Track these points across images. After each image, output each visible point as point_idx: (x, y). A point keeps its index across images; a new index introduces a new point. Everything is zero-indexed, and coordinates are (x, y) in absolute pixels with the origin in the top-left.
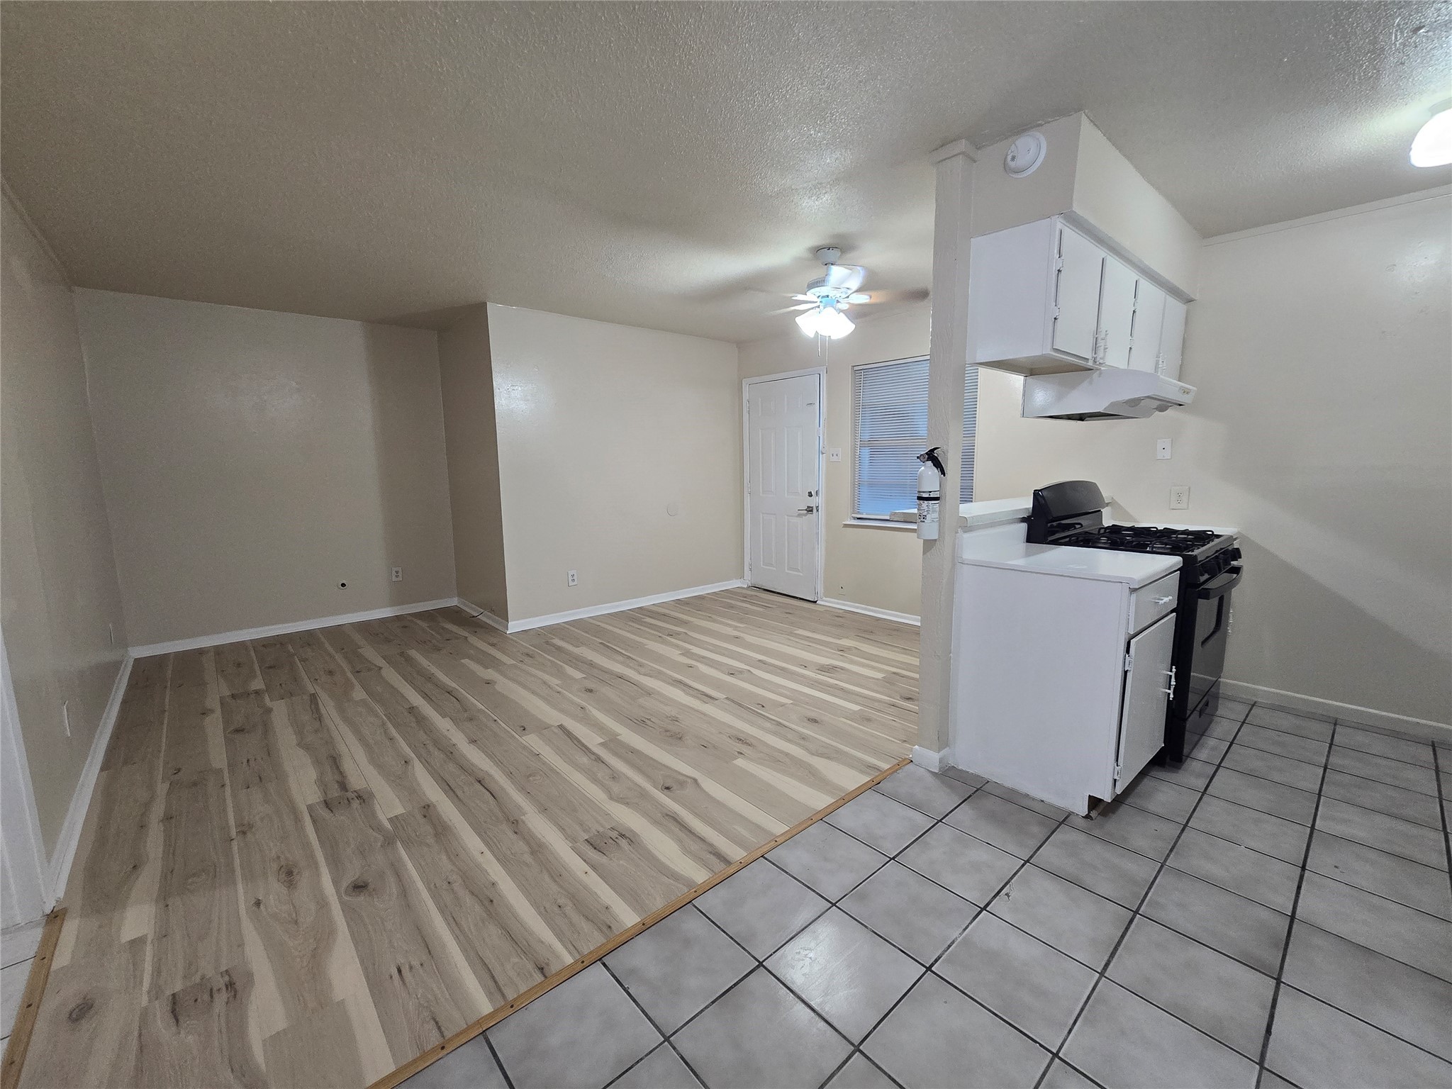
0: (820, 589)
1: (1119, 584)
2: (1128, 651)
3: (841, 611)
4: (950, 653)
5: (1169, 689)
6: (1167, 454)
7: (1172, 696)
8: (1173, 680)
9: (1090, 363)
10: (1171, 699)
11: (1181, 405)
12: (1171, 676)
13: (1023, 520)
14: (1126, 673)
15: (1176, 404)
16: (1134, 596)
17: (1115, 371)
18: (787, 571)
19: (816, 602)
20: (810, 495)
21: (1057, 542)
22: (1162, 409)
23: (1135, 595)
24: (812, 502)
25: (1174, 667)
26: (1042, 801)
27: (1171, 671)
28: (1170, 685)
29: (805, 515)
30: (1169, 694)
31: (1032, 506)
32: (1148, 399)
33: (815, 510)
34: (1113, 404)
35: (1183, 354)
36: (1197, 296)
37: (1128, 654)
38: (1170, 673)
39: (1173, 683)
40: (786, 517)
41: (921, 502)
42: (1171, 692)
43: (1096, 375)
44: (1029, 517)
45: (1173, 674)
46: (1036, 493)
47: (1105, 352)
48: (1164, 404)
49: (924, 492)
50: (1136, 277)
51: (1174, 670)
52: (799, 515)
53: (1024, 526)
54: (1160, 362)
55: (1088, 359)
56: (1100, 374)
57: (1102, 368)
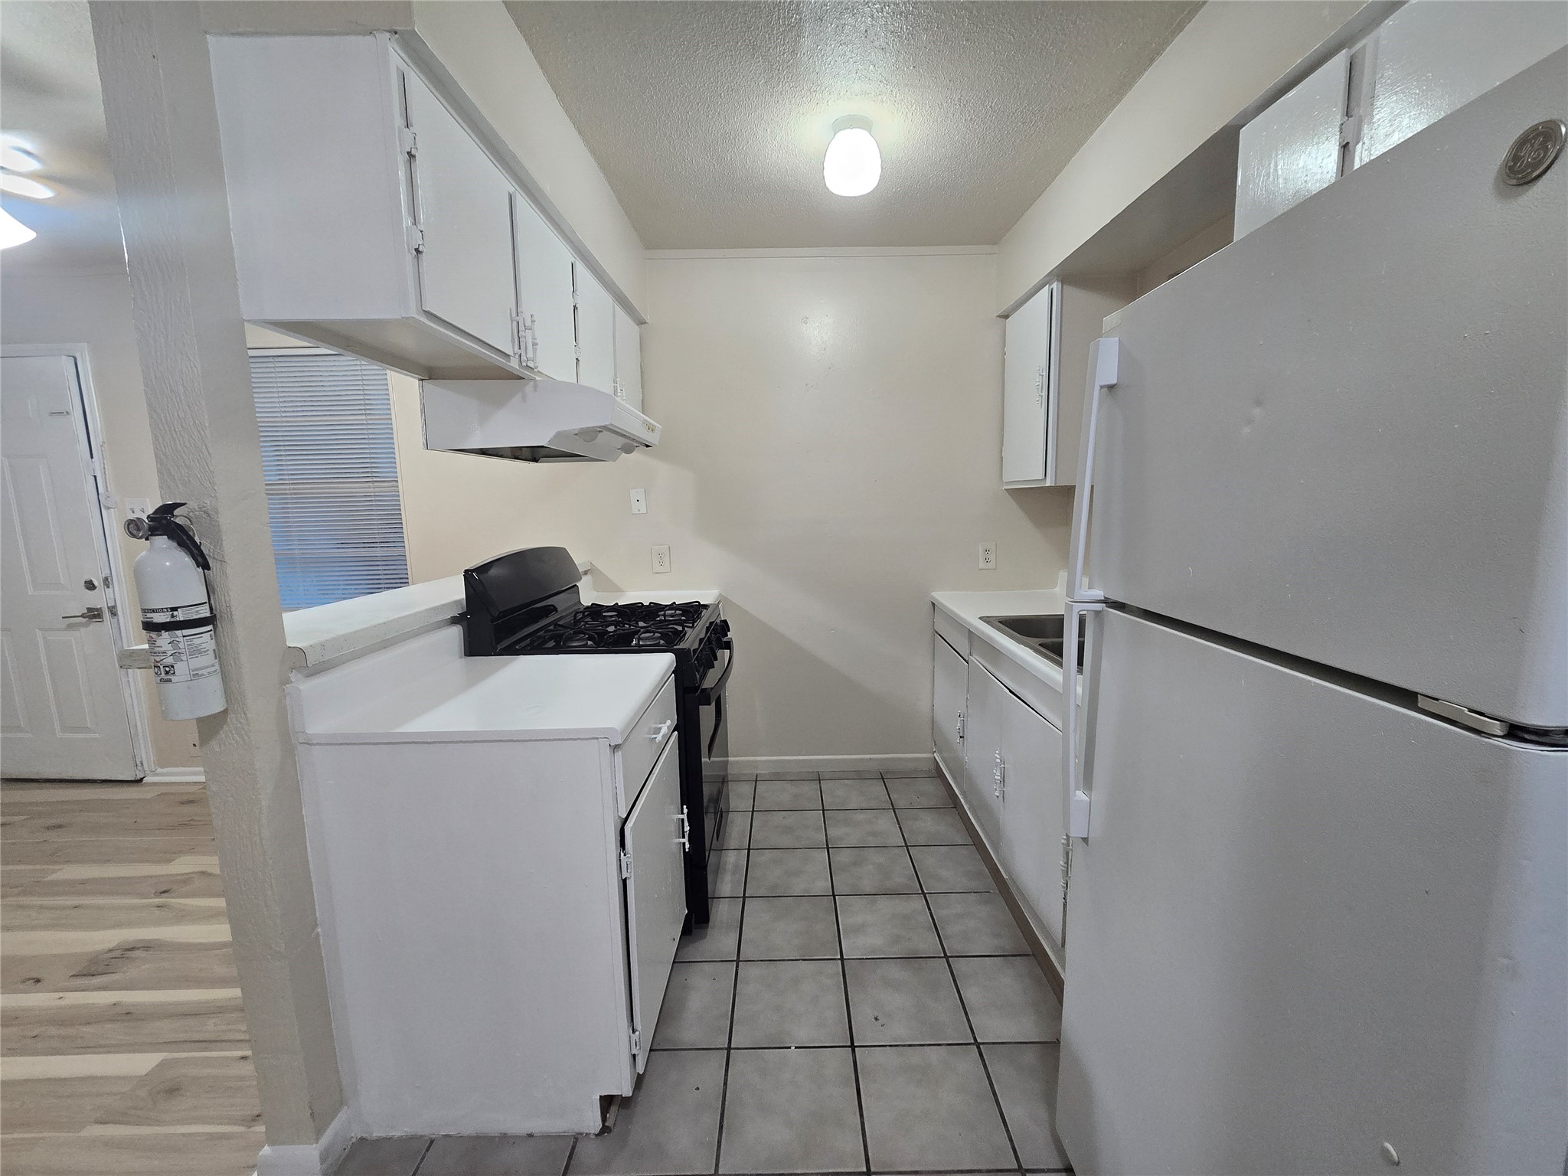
0: (146, 754)
1: (595, 740)
2: (622, 844)
3: (194, 789)
4: (316, 925)
5: (684, 837)
6: (642, 507)
7: (687, 846)
8: (686, 824)
9: (514, 364)
10: (687, 850)
11: (648, 446)
12: (683, 820)
13: (454, 621)
14: (624, 881)
15: (642, 443)
16: (619, 754)
17: (556, 386)
18: (59, 735)
19: (141, 780)
20: (90, 586)
21: (513, 651)
22: (628, 449)
23: (620, 752)
24: (98, 599)
25: (685, 807)
26: (531, 1135)
27: (682, 813)
28: (683, 832)
29: (86, 625)
30: (684, 844)
31: (464, 596)
32: (605, 432)
33: (106, 614)
34: (559, 435)
35: (643, 387)
36: (648, 319)
37: (624, 849)
38: (681, 816)
39: (687, 828)
40: (39, 633)
41: (154, 635)
42: (686, 840)
43: (529, 388)
44: (462, 616)
45: (685, 817)
46: (468, 574)
47: (535, 350)
48: (631, 444)
49: (154, 611)
50: (573, 260)
51: (685, 811)
52: (70, 627)
53: (456, 633)
54: (619, 390)
55: (508, 355)
56: (535, 387)
57: (537, 378)
